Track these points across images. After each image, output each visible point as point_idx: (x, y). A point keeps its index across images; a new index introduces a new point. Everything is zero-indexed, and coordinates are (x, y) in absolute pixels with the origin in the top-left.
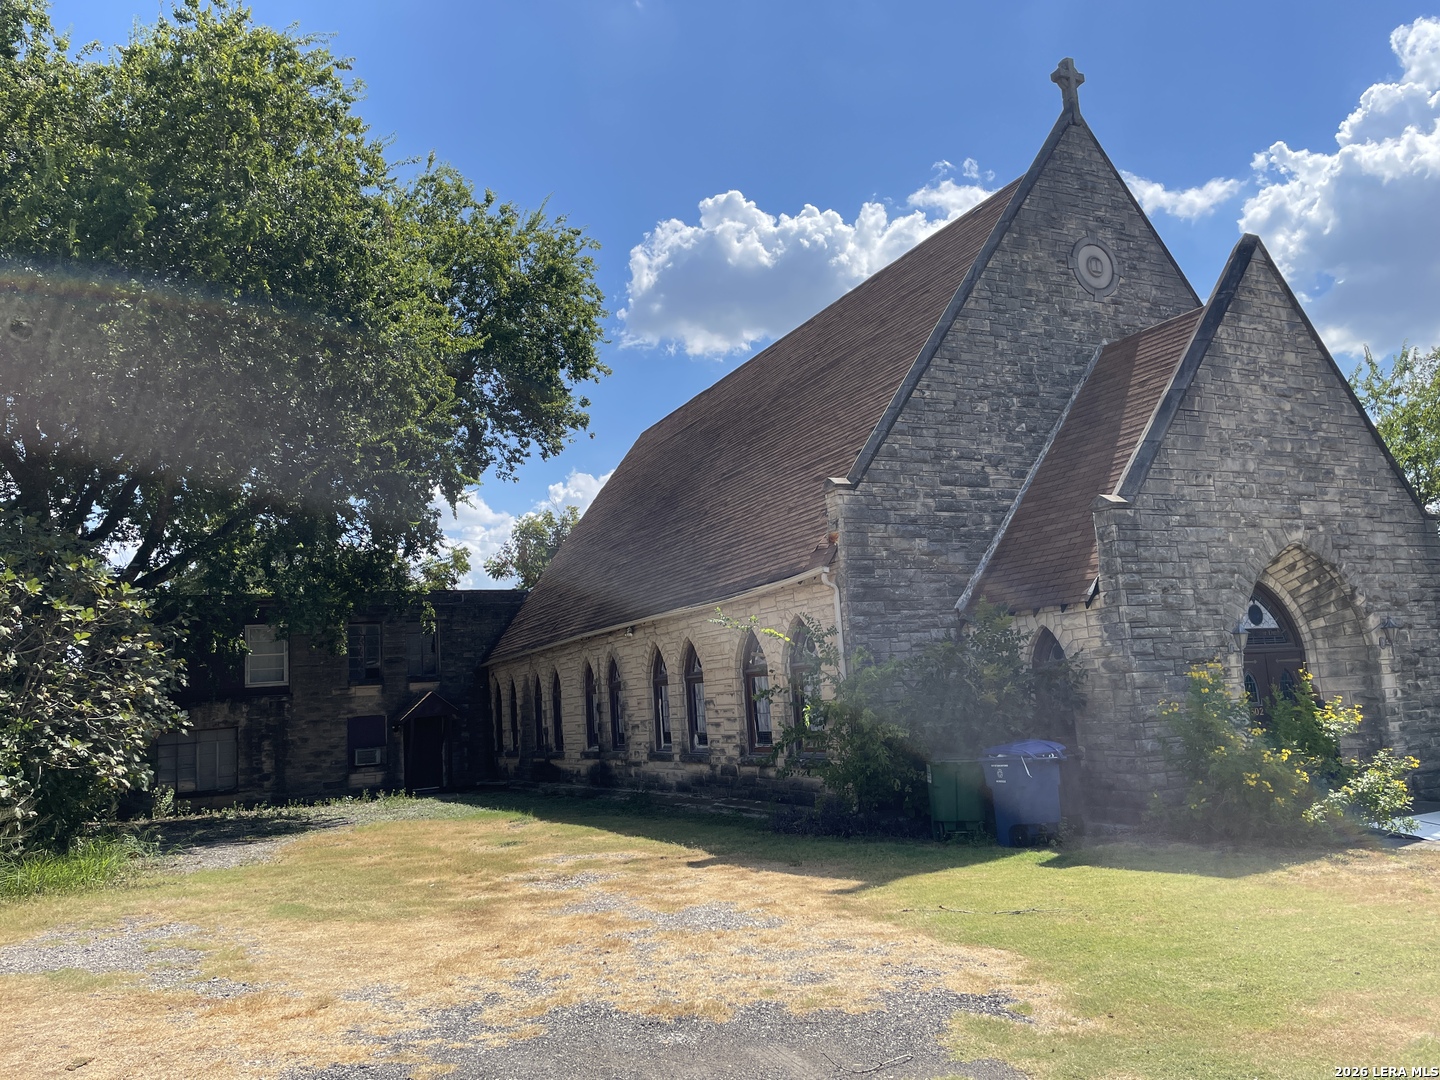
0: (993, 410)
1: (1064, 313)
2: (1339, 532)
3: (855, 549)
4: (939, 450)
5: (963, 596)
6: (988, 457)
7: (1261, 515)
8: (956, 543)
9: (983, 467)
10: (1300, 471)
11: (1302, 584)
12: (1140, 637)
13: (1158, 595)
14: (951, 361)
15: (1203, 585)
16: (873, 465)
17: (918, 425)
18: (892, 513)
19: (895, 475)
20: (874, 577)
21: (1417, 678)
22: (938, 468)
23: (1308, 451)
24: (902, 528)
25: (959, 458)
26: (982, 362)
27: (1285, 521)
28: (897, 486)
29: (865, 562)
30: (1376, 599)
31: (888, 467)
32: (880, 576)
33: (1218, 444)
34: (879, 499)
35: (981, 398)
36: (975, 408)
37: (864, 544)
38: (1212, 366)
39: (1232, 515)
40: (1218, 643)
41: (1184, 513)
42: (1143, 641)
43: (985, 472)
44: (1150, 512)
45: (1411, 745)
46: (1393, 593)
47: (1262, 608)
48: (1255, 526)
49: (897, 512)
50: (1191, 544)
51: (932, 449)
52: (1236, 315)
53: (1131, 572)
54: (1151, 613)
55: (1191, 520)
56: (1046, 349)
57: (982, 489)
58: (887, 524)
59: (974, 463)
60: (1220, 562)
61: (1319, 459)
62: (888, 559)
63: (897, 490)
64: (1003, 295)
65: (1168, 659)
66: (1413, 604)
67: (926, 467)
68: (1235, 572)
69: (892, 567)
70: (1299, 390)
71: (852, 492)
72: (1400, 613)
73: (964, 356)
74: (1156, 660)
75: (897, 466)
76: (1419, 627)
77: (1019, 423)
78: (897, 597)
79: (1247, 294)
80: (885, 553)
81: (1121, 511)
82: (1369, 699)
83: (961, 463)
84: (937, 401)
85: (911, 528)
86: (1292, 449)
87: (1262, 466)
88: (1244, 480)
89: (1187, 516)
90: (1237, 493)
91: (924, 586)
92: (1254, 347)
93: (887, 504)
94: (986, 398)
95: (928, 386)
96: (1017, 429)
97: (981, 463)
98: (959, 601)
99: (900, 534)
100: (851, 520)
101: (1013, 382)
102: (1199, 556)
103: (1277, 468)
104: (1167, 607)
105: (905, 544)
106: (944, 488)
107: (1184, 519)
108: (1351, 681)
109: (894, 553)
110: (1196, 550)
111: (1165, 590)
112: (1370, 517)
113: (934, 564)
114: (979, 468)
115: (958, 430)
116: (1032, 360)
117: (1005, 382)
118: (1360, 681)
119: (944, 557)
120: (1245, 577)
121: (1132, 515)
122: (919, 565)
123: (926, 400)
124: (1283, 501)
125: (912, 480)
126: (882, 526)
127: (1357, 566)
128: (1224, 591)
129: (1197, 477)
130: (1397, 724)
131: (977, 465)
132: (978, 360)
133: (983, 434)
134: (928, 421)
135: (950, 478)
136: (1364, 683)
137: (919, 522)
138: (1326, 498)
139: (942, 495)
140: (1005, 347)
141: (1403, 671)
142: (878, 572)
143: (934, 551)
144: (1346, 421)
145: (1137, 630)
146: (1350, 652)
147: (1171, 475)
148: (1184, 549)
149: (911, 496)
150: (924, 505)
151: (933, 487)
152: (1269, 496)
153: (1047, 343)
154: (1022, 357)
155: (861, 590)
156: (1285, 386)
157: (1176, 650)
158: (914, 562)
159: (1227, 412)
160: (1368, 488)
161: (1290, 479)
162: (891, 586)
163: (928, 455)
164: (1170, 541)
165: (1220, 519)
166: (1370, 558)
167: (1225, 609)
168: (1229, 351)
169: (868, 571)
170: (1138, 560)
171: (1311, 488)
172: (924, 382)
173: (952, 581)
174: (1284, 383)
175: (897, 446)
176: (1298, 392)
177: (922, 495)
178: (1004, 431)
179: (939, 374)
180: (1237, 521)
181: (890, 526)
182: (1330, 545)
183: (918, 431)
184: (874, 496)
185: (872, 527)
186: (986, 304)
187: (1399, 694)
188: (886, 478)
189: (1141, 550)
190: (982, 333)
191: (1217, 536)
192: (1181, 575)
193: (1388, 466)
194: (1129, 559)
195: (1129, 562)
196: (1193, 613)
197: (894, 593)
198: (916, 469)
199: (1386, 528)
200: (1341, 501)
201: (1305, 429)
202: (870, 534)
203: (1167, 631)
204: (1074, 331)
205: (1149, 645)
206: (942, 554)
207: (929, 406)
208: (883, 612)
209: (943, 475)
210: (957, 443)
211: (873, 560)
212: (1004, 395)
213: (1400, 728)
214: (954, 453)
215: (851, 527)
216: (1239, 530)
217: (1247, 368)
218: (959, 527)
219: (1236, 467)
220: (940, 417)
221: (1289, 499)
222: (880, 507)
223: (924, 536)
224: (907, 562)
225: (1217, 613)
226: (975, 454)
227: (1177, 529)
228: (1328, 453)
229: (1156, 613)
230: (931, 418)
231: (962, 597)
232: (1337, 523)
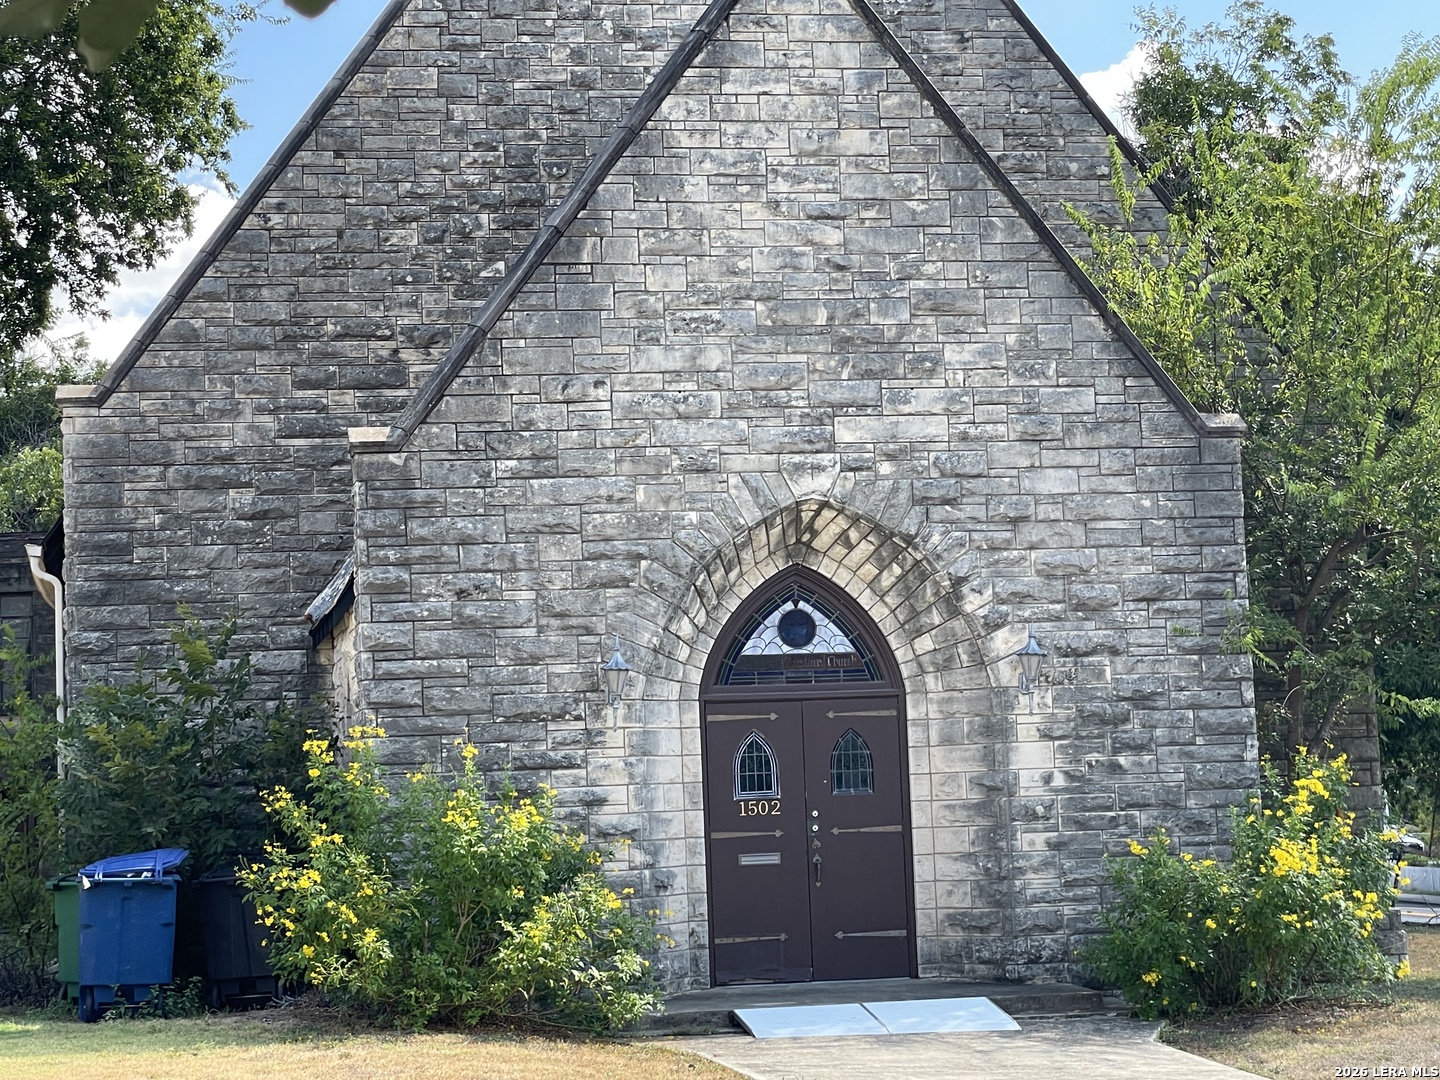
0: (427, 241)
1: (627, 35)
2: (935, 474)
3: (91, 513)
4: (296, 324)
5: (327, 591)
6: (409, 333)
7: (725, 449)
8: (319, 496)
9: (396, 351)
10: (844, 363)
11: (881, 572)
12: (391, 677)
13: (446, 604)
14: (338, 154)
15: (560, 581)
16: (145, 360)
17: (251, 281)
18: (179, 446)
19: (193, 375)
20: (130, 563)
21: (1116, 751)
22: (290, 357)
23: (874, 320)
24: (195, 471)
25: (339, 337)
26: (413, 150)
27: (786, 458)
28: (195, 395)
29: (111, 536)
30: (1021, 598)
31: (176, 362)
32: (143, 561)
33: (634, 323)
34: (152, 421)
35: (403, 220)
36: (387, 239)
37: (112, 504)
38: (637, 175)
39: (650, 452)
40: (581, 684)
41: (528, 453)
42: (397, 684)
43: (400, 361)
44: (444, 456)
45: (1071, 877)
46: (1075, 587)
47: (817, 616)
48: (706, 470)
49: (188, 444)
50: (539, 509)
51: (279, 323)
52: (715, 72)
53: (385, 563)
54: (421, 634)
55: (543, 463)
56: (572, 112)
57: (387, 392)
58: (167, 466)
59: (373, 344)
60: (607, 540)
61: (900, 335)
62: (163, 528)
63: (193, 403)
64: (475, 15)
65: (451, 714)
66: (1132, 606)
67: (261, 358)
68: (640, 557)
69: (170, 543)
70: (869, 203)
71: (94, 411)
72: (1091, 625)
73: (370, 143)
74: (424, 716)
75: (197, 358)
76: (1144, 650)
77: (489, 261)
78: (175, 596)
79: (752, 28)
80: (157, 519)
81: (376, 458)
82: (990, 789)
83: (347, 347)
84: (299, 233)
85: (218, 471)
86: (831, 318)
87: (741, 358)
88: (691, 386)
89: (536, 458)
90: (667, 410)
91: (240, 575)
92: (757, 129)
93: (168, 430)
94: (416, 219)
95: (280, 208)
96: (483, 274)
97: (392, 344)
98: (317, 601)
99: (193, 483)
100: (87, 462)
101: (480, 184)
102: (557, 530)
103: (783, 358)
104: (465, 624)
105: (203, 501)
106: (300, 393)
107: (527, 465)
108: (967, 754)
109: (178, 517)
110: (550, 519)
111: (461, 594)
112: (1027, 439)
113: (264, 535)
114: (385, 353)
115: (342, 283)
116: (535, 136)
117: (463, 185)
118: (978, 755)
119: (292, 522)
120: (665, 565)
121: (400, 462)
122: (233, 538)
123: (274, 233)
124: (788, 421)
125: (231, 384)
126: (155, 471)
127: (975, 536)
128: (611, 592)
129: (565, 387)
130: (1040, 839)
131: (383, 349)
132: (404, 146)
133: (401, 288)
134: (276, 271)
135: (314, 375)
136: (984, 758)
137: (239, 459)
138: (906, 409)
139: (295, 408)
140: (472, 117)
141: (1079, 737)
142: (140, 553)
143: (266, 512)
144: (993, 253)
145: (384, 664)
146: (969, 700)
147: (505, 385)
148: (518, 519)
149: (223, 413)
150: (251, 427)
151: (274, 395)
152: (751, 413)
153: (575, 100)
154: (510, 133)
155: (97, 586)
156: (835, 198)
157: (476, 698)
158: (221, 534)
159: (665, 260)
160: (1036, 382)
161: (816, 376)
162: (167, 578)
163: (266, 335)
164: (486, 505)
165: (618, 461)
166: (1015, 522)
167: (608, 626)
168: (685, 141)
169: (121, 551)
170: (406, 540)
171: (868, 390)
172: (272, 198)
173: (303, 565)
174: (834, 191)
175: (198, 323)
176: (867, 208)
177: (248, 410)
178: (449, 279)
179: (310, 182)
180: (661, 463)
181: (172, 469)
182: (903, 497)
183: (251, 292)
184: (143, 416)
185: (134, 472)
186: (431, 37)
187: (1059, 781)
188: (170, 382)
189: (413, 525)
190: (418, 94)
191: (603, 492)
192: (506, 565)
193: (1107, 336)
194: (384, 541)
195: (383, 546)
196: (531, 632)
197: (170, 590)
198: (238, 362)
199: (1078, 459)
200: (948, 412)
201: (875, 278)
202: (127, 486)
203: (459, 665)
204: (647, 69)
205: (409, 691)
206: (284, 517)
207: (280, 244)
208: (145, 623)
209: (300, 370)
210: (338, 308)
211: (131, 531)
212: (458, 210)
213: (1048, 844)
214: (330, 327)
215: (84, 474)
216: (664, 479)
217: (733, 171)
218: (327, 466)
219: (675, 361)
220: (302, 261)
221: (804, 416)
222: (156, 436)
223: (248, 485)
224: (205, 533)
225: (589, 631)
226: (378, 327)
227: (507, 483)
228: (930, 320)
229: (435, 635)
230: (281, 266)
231: (323, 595)
232: (933, 455)
